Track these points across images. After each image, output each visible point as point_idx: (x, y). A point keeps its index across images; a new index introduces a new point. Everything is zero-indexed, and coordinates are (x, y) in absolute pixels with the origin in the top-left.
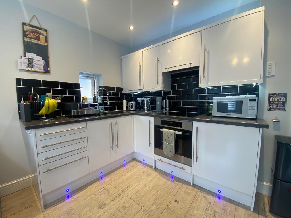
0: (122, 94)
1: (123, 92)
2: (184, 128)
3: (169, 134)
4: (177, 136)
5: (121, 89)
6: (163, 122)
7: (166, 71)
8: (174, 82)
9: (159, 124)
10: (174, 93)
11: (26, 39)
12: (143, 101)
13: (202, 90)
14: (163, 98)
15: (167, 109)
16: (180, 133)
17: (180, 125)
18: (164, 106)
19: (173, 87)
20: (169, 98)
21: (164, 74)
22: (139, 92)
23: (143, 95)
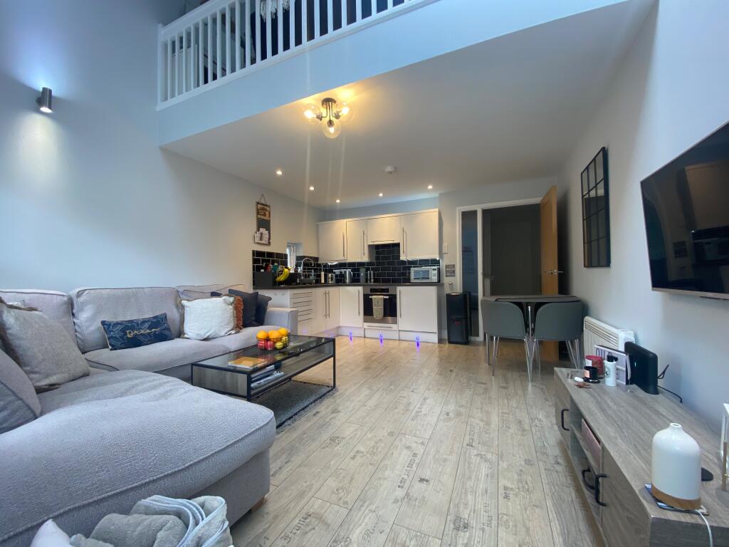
0: (319, 265)
1: (319, 262)
2: (390, 293)
3: (378, 300)
4: (385, 300)
5: (316, 259)
6: (372, 290)
7: (372, 244)
8: (377, 253)
9: (369, 292)
10: (378, 264)
11: (259, 216)
12: (345, 272)
13: (403, 262)
14: (367, 269)
15: (372, 280)
16: (388, 297)
17: (387, 290)
18: (369, 278)
19: (377, 258)
20: (373, 269)
21: (370, 246)
22: (336, 263)
23: (342, 265)
